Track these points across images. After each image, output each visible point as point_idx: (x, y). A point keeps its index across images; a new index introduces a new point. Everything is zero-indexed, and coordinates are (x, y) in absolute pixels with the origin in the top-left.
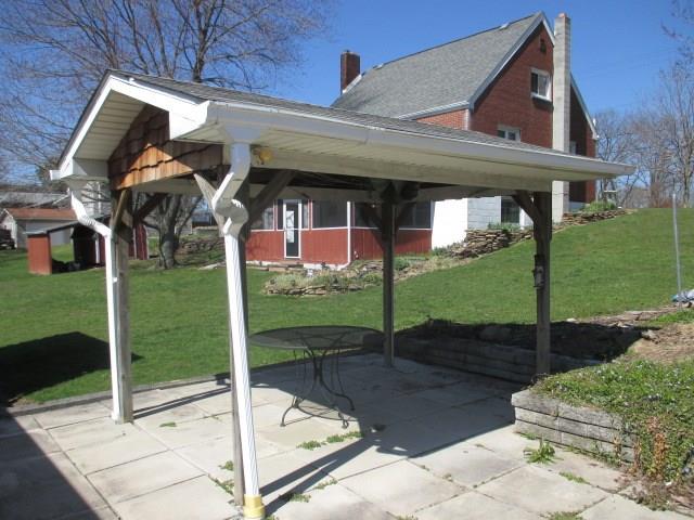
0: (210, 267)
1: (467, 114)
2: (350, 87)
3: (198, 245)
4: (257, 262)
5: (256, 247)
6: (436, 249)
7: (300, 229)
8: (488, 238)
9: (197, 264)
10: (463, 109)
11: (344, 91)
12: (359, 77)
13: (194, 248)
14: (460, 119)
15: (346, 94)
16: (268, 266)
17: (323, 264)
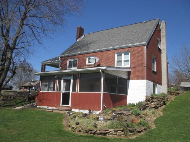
0: (18, 108)
1: (145, 47)
2: (80, 39)
3: (7, 97)
4: (46, 107)
5: (44, 99)
6: (129, 104)
7: (71, 91)
8: (159, 100)
9: (10, 106)
10: (144, 45)
11: (78, 40)
12: (83, 36)
13: (5, 98)
14: (142, 50)
15: (79, 41)
16: (53, 109)
17: (90, 111)
